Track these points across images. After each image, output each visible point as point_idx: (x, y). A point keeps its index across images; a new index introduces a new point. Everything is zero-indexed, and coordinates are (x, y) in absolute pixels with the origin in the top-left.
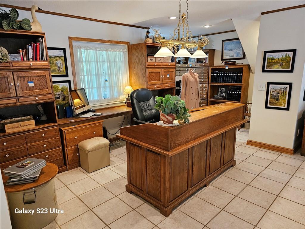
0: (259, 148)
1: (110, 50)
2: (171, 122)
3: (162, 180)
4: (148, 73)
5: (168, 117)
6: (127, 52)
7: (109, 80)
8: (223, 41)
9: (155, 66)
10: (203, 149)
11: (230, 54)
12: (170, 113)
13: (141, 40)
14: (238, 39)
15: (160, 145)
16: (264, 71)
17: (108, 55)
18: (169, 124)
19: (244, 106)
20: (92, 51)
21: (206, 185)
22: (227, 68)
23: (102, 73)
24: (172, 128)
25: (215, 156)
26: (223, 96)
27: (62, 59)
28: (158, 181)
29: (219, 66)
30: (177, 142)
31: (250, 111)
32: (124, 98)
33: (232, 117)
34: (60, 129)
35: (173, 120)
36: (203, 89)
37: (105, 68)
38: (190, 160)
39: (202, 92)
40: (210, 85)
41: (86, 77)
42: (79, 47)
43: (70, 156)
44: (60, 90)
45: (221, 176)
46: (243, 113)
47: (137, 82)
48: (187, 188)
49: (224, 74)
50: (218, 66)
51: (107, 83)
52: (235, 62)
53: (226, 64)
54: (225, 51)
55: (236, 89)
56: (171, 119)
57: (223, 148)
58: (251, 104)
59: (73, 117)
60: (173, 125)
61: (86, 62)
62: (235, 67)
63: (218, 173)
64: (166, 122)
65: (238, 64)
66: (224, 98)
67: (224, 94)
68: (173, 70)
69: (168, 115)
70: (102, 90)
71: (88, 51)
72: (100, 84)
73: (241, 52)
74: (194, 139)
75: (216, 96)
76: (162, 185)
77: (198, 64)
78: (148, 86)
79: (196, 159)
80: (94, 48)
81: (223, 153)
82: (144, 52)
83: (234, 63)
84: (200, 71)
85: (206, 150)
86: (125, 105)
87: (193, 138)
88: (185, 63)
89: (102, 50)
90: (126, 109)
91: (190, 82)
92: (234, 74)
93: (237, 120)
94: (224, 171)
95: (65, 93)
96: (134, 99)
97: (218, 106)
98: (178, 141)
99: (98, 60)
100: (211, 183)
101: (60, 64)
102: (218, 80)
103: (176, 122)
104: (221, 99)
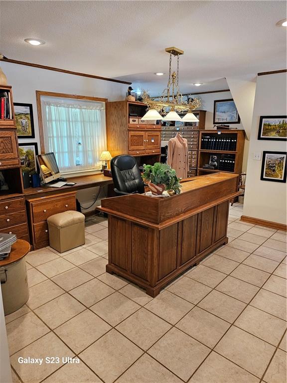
0: (253, 225)
1: (85, 107)
2: (161, 193)
3: (149, 257)
4: (130, 136)
5: (158, 187)
6: (105, 111)
7: (83, 144)
8: (215, 102)
9: (137, 128)
10: (194, 223)
11: (223, 117)
12: (161, 182)
13: (121, 96)
14: (232, 100)
15: (149, 218)
16: (259, 138)
17: (82, 114)
18: (158, 195)
19: (237, 177)
20: (63, 108)
21: (196, 264)
22: (219, 133)
23: (75, 135)
24: (162, 200)
25: (207, 232)
26: (215, 165)
27: (27, 117)
28: (145, 257)
29: (211, 131)
30: (167, 215)
31: (244, 183)
32: (99, 165)
33: (225, 189)
34: (26, 200)
35: (163, 190)
36: (192, 157)
37: (78, 129)
38: (180, 235)
39: (191, 161)
40: (199, 152)
41: (55, 139)
42: (48, 104)
43: (37, 233)
44: (24, 154)
45: (212, 254)
46: (237, 185)
47: (117, 146)
48: (175, 267)
49: (216, 140)
50: (209, 131)
51: (80, 147)
52: (228, 126)
53: (218, 128)
54: (217, 113)
55: (229, 157)
56: (160, 189)
57: (214, 224)
58: (246, 174)
59: (40, 186)
60: (163, 196)
61: (55, 121)
62: (228, 132)
63: (209, 252)
64: (155, 192)
65: (232, 129)
66: (216, 168)
67: (216, 163)
68: (159, 133)
69: (158, 184)
70: (75, 155)
71: (59, 108)
72: (71, 148)
73: (235, 115)
74: (185, 212)
75: (207, 166)
76: (149, 262)
77: (186, 127)
78: (130, 152)
79: (185, 235)
80: (66, 105)
81: (214, 229)
82: (125, 111)
83: (227, 128)
84: (189, 136)
85: (196, 225)
86: (101, 174)
87: (183, 210)
88: (171, 125)
89: (76, 108)
90: (102, 179)
91: (178, 148)
92: (227, 141)
93: (230, 192)
94: (215, 249)
95: (30, 158)
96: (115, 167)
97: (209, 176)
98: (168, 213)
99: (71, 120)
100: (202, 262)
101: (25, 123)
102: (210, 147)
103: (165, 193)
104: (212, 169)
